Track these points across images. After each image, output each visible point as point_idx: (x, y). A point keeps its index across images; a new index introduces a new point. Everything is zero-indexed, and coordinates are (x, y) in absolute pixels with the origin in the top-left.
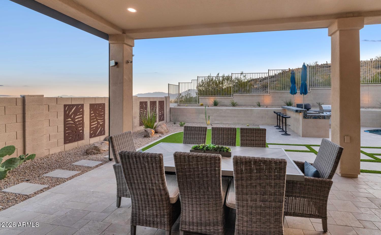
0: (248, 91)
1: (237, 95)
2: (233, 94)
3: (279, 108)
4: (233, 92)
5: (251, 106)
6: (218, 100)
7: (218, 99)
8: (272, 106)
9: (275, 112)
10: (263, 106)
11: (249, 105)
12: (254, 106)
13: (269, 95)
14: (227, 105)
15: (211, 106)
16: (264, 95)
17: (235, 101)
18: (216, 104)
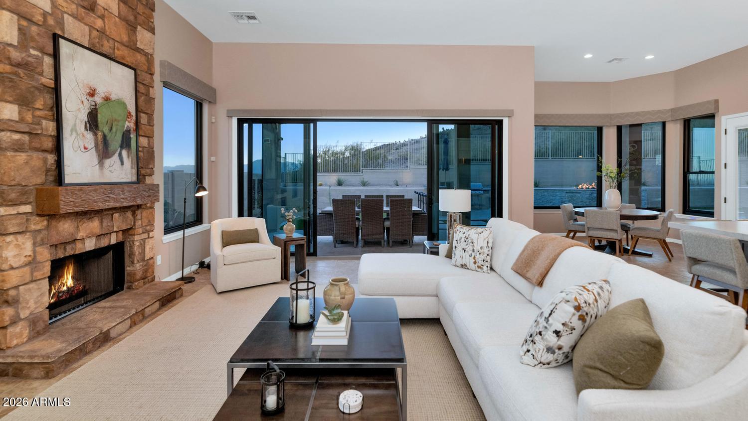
0: (380, 165)
1: (368, 171)
2: (362, 170)
3: (422, 187)
4: (362, 167)
5: (386, 185)
6: (343, 178)
7: (343, 176)
8: (413, 185)
9: (415, 192)
10: (402, 186)
11: (384, 185)
12: (391, 186)
13: (409, 171)
14: (354, 185)
15: (334, 186)
16: (404, 171)
17: (365, 180)
18: (340, 183)
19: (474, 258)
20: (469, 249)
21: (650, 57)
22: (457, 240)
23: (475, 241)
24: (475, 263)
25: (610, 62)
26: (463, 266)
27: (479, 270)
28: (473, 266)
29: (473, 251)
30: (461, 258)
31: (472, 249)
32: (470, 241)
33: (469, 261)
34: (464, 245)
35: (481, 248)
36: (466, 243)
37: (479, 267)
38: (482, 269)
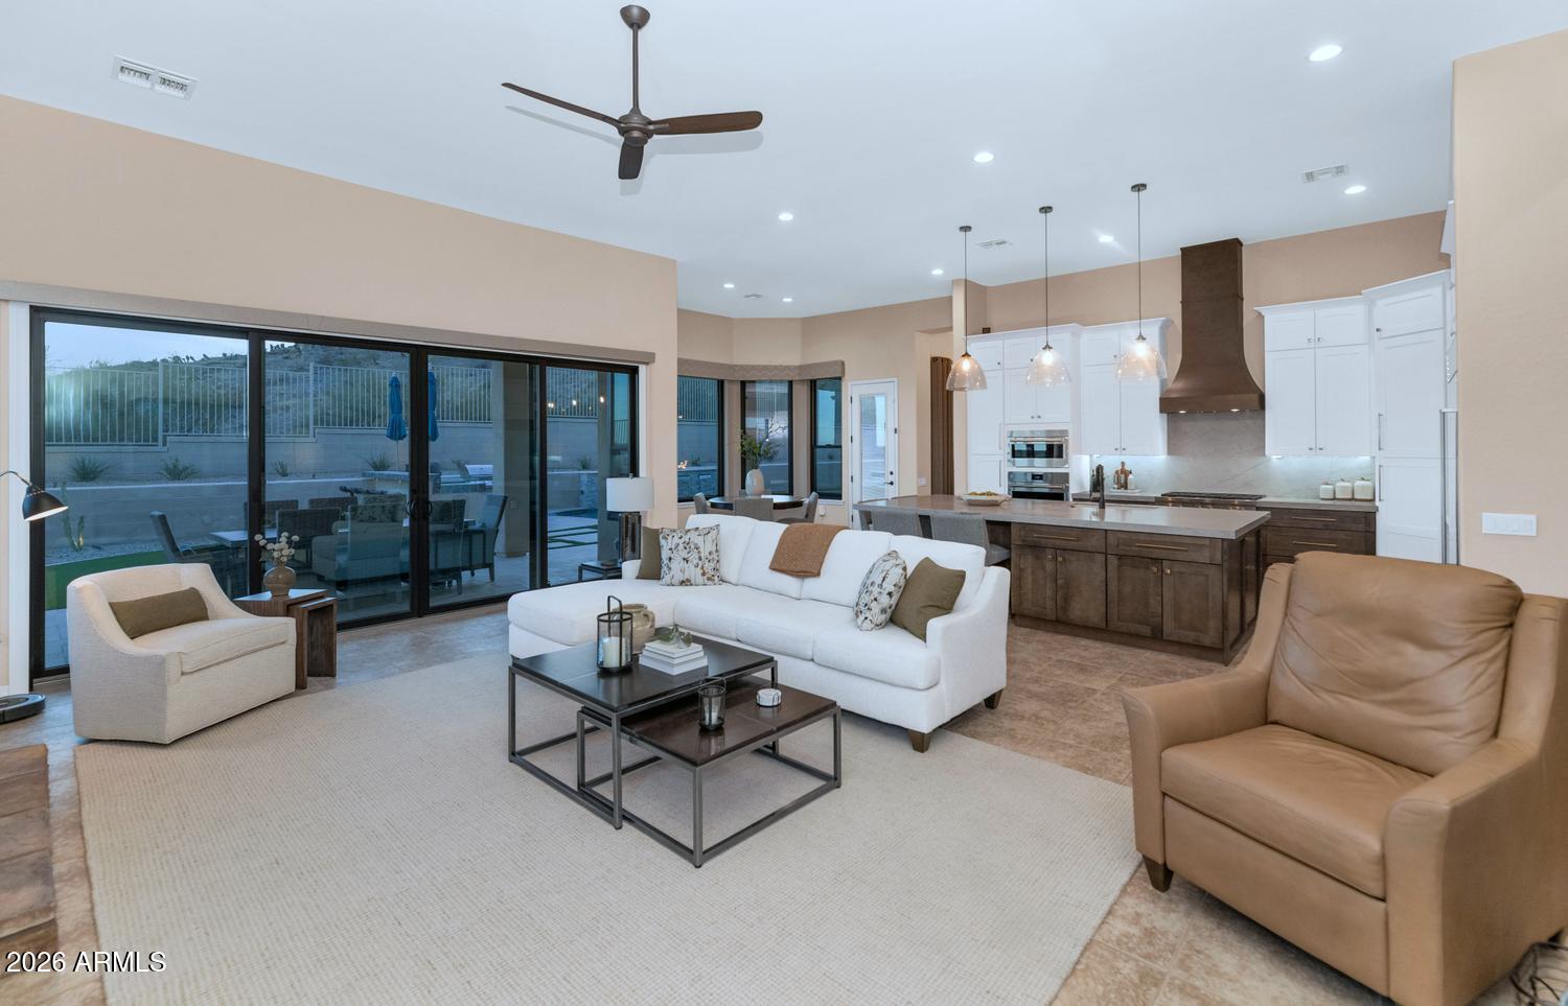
2: (165, 437)
6: (96, 458)
7: (94, 454)
16: (297, 440)
18: (86, 475)
19: (702, 568)
20: (694, 557)
21: (788, 300)
22: (671, 549)
23: (701, 545)
24: (703, 574)
25: (748, 296)
26: (684, 583)
27: (710, 582)
28: (700, 579)
29: (700, 559)
30: (683, 571)
31: (697, 557)
32: (693, 547)
33: (693, 572)
34: (684, 554)
35: (710, 553)
36: (686, 551)
37: (709, 579)
38: (714, 580)
